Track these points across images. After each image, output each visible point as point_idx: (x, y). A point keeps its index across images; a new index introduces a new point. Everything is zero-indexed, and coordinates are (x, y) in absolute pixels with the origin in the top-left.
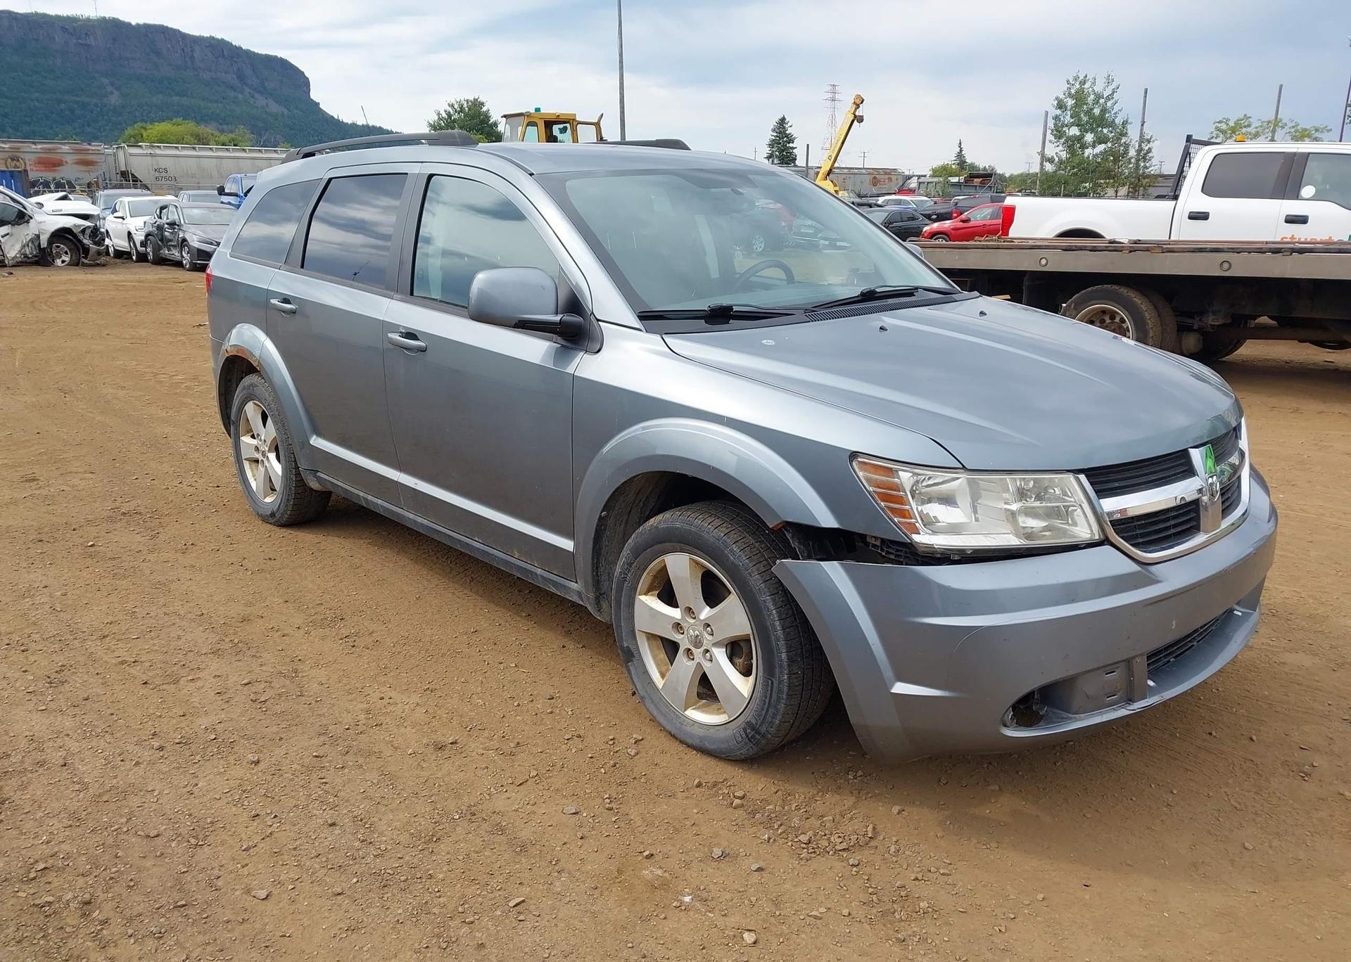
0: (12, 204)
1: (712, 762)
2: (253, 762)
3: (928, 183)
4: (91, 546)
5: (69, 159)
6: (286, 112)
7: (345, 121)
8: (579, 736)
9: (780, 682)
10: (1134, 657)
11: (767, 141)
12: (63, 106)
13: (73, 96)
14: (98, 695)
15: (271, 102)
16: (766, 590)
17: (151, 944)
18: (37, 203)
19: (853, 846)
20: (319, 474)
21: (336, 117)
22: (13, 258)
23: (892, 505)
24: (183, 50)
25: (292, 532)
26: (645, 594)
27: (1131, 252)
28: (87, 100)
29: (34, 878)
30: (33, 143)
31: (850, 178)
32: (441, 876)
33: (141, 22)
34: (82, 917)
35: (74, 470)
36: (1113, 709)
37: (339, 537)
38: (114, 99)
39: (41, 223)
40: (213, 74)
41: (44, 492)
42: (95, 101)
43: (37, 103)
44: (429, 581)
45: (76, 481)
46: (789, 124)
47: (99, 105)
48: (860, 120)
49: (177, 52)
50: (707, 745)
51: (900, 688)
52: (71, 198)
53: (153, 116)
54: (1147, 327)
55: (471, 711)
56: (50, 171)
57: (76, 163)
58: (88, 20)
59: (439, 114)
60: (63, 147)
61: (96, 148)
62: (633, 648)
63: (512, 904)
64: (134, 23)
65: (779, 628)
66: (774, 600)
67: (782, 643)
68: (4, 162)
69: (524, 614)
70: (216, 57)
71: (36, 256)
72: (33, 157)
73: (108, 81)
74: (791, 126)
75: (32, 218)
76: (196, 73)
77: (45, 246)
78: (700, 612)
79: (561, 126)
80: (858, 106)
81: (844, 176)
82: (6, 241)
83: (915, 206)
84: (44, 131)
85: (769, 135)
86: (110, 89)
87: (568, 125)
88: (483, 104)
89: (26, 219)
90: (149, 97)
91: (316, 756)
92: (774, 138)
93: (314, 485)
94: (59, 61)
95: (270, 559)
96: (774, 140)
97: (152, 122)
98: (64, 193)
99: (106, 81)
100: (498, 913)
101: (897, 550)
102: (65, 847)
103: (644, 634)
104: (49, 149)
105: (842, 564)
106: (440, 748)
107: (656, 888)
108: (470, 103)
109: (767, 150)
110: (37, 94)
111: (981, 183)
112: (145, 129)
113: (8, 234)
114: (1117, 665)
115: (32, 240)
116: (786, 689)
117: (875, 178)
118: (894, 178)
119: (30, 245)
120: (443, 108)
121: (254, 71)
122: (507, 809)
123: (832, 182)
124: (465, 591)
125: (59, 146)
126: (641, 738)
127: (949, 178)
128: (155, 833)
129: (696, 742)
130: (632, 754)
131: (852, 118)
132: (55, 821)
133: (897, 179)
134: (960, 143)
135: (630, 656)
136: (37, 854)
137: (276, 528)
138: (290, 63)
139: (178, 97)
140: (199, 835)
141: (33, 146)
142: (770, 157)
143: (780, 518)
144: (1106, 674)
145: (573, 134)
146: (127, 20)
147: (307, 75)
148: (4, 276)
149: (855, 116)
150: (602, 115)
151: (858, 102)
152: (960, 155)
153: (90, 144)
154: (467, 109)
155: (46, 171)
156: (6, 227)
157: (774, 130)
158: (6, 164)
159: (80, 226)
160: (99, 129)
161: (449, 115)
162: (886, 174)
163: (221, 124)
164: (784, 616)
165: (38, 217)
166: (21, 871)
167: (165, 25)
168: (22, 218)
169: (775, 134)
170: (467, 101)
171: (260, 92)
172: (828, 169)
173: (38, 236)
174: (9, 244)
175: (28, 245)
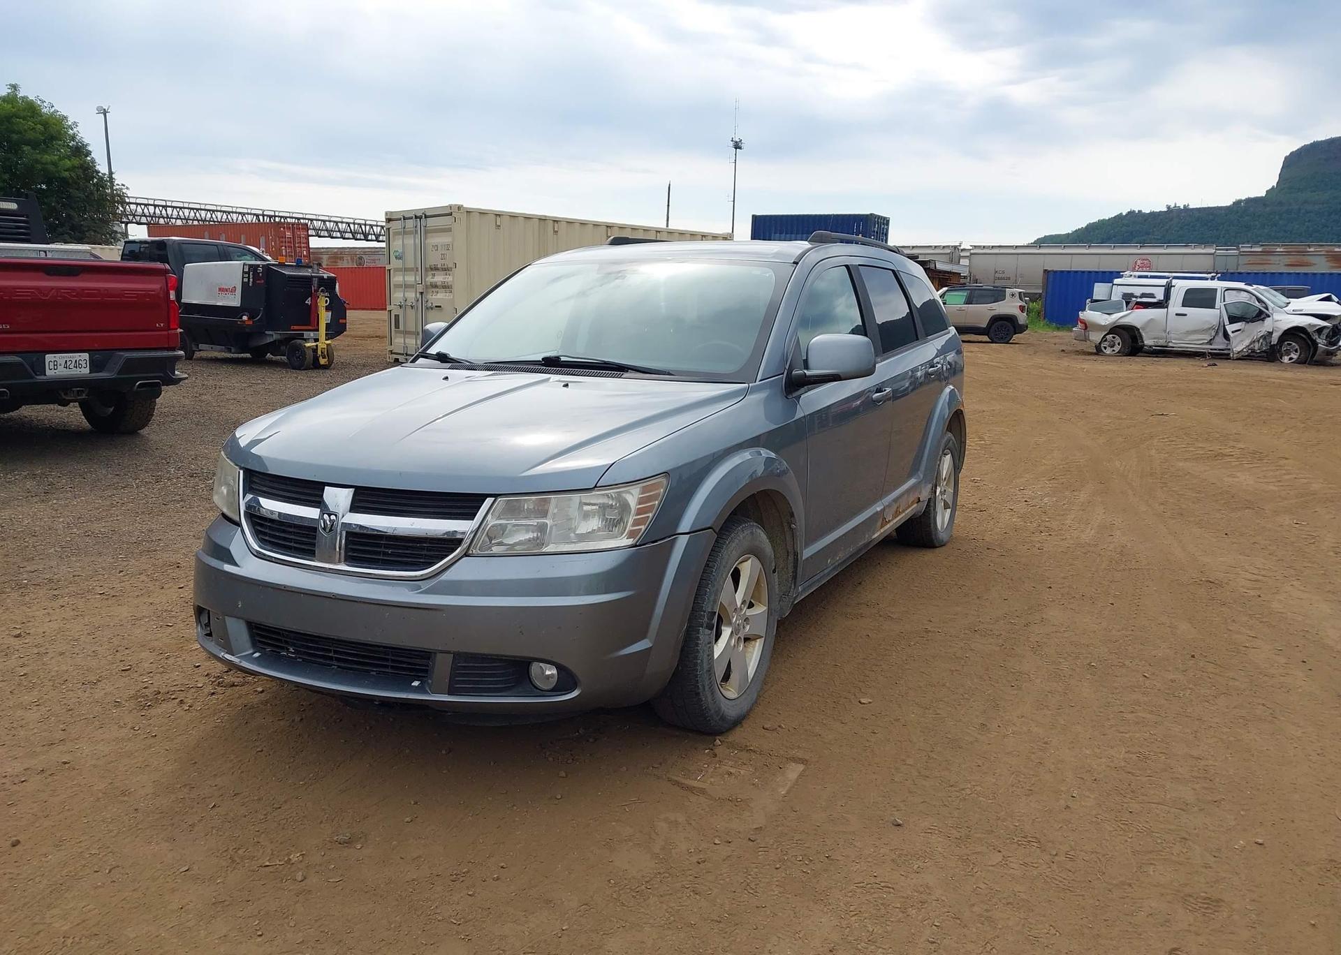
0: (1256, 303)
18: (1287, 304)
22: (1239, 352)
30: (1309, 245)
39: (1276, 321)
52: (1331, 299)
71: (1263, 352)
75: (1270, 317)
77: (1276, 343)
82: (1237, 336)
89: (1264, 317)
98: (1329, 295)
113: (1239, 330)
115: (1263, 337)
119: (1261, 341)
156: (1240, 324)
159: (1316, 326)
165: (1276, 316)
168: (1260, 316)
173: (1270, 334)
174: (1238, 339)
175: (1259, 341)
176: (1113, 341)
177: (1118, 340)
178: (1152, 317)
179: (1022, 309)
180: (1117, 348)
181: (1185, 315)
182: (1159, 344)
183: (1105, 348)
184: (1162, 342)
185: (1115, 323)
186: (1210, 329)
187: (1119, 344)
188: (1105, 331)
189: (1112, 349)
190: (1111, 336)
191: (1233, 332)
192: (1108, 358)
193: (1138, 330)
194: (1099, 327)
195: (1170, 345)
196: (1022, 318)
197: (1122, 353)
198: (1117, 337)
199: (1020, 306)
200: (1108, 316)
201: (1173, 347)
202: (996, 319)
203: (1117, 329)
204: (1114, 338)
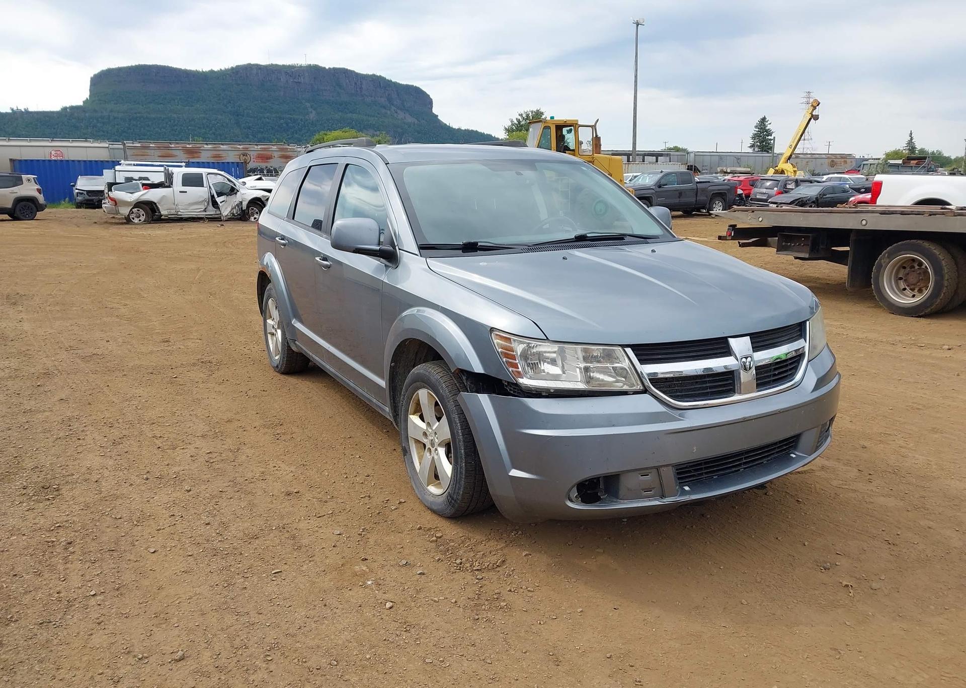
0: (228, 183)
1: (435, 517)
2: (187, 490)
3: (871, 164)
4: (175, 378)
5: (276, 154)
6: (416, 122)
7: (454, 127)
8: (369, 497)
9: (461, 468)
10: (661, 466)
11: (751, 135)
12: (282, 121)
13: (288, 114)
14: (133, 451)
15: (407, 115)
16: (456, 411)
17: (88, 564)
18: (243, 182)
19: (484, 569)
20: (296, 342)
21: (448, 125)
22: (226, 216)
23: (510, 360)
24: (356, 83)
25: (285, 377)
26: (413, 414)
27: (930, 215)
28: (296, 117)
29: (53, 530)
30: (256, 145)
31: (812, 161)
32: (246, 555)
33: (332, 67)
34: (64, 549)
35: (192, 337)
36: (649, 500)
37: (310, 381)
38: (313, 116)
39: (243, 194)
40: (373, 98)
41: (170, 348)
42: (301, 117)
43: (267, 120)
44: (344, 408)
45: (189, 344)
46: (769, 122)
47: (303, 120)
48: (816, 118)
49: (352, 85)
50: (433, 507)
51: (515, 473)
52: (264, 179)
53: (335, 126)
54: (943, 272)
55: (318, 477)
56: (265, 162)
57: (280, 157)
58: (301, 66)
59: (512, 121)
60: (273, 147)
61: (292, 147)
62: (407, 447)
63: (273, 572)
64: (327, 68)
65: (461, 434)
66: (459, 417)
67: (462, 443)
68: (238, 157)
69: (385, 431)
70: (375, 88)
71: (239, 215)
72: (255, 153)
73: (309, 104)
74: (770, 124)
75: (238, 191)
76: (363, 98)
77: (245, 208)
78: (434, 425)
79: (568, 128)
80: (815, 108)
81: (807, 160)
82: (223, 205)
83: (852, 183)
84: (270, 137)
85: (753, 130)
86: (310, 110)
87: (572, 128)
88: (542, 113)
89: (235, 192)
90: (333, 115)
91: (221, 491)
92: (756, 132)
93: (294, 348)
94: (282, 93)
95: (264, 391)
96: (756, 134)
97: (331, 130)
98: (260, 176)
99: (308, 105)
100: (264, 575)
101: (514, 388)
102: (75, 518)
103: (413, 439)
104: (265, 149)
105: (489, 396)
106: (289, 494)
107: (357, 575)
108: (534, 113)
109: (751, 141)
110: (268, 114)
111: (916, 164)
112: (326, 135)
113: (224, 201)
114: (650, 471)
115: (237, 205)
116: (464, 472)
117: (833, 161)
118: (848, 161)
119: (236, 208)
120: (515, 117)
121: (398, 95)
122: (304, 528)
123: (792, 164)
124: (361, 416)
125: (271, 146)
126: (404, 501)
127: (889, 161)
128: (119, 516)
129: (429, 505)
130: (393, 509)
131: (810, 117)
132: (77, 506)
133: (851, 162)
134: (911, 134)
135: (406, 452)
136: (59, 520)
137: (279, 374)
138: (421, 89)
139: (351, 114)
140: (142, 519)
141: (256, 147)
142: (752, 146)
143: (456, 366)
144: (641, 476)
145: (575, 133)
146: (323, 66)
147: (431, 97)
148: (218, 227)
149: (812, 116)
150: (598, 120)
151: (815, 104)
152: (911, 143)
153: (289, 145)
154: (531, 117)
155: (262, 162)
156: (223, 197)
157: (756, 127)
158: (240, 158)
159: (266, 196)
160: (302, 136)
161: (519, 121)
162: (842, 158)
163: (376, 131)
164: (464, 428)
165: (242, 191)
166: (49, 526)
167: (346, 68)
168: (233, 191)
169: (758, 130)
170: (532, 111)
171: (401, 109)
172: (789, 155)
173: (241, 203)
174: (224, 208)
175: (235, 208)
176: (138, 213)
177: (142, 212)
178: (164, 194)
179: (39, 191)
180: (143, 218)
181: (186, 192)
182: (172, 213)
183: (133, 219)
184: (173, 212)
185: (137, 200)
186: (203, 201)
187: (143, 215)
188: (131, 206)
189: (139, 219)
190: (136, 209)
191: (221, 203)
192: (136, 226)
193: (155, 204)
194: (126, 203)
195: (179, 213)
196: (41, 198)
197: (147, 222)
198: (141, 210)
199: (37, 189)
200: (131, 194)
201: (181, 215)
202: (19, 201)
203: (139, 204)
204: (138, 210)
